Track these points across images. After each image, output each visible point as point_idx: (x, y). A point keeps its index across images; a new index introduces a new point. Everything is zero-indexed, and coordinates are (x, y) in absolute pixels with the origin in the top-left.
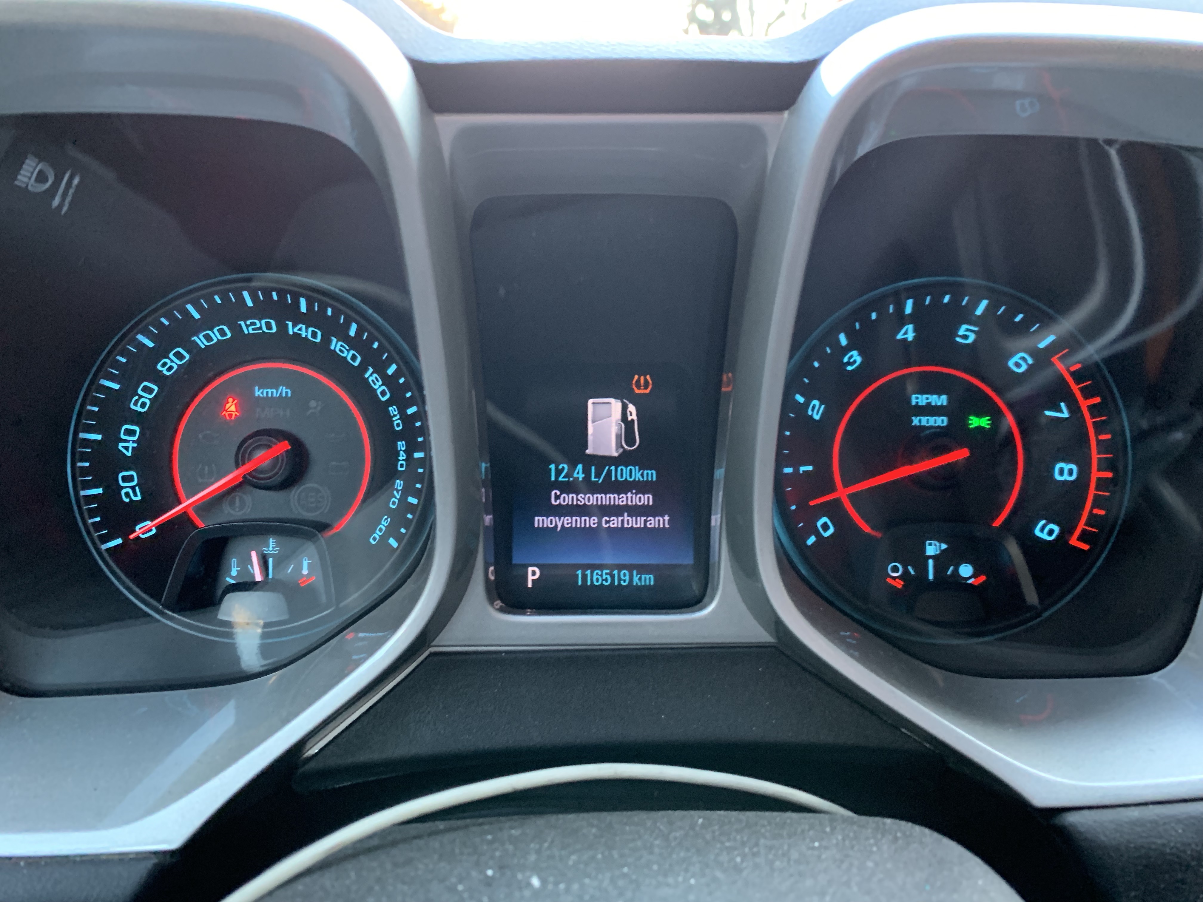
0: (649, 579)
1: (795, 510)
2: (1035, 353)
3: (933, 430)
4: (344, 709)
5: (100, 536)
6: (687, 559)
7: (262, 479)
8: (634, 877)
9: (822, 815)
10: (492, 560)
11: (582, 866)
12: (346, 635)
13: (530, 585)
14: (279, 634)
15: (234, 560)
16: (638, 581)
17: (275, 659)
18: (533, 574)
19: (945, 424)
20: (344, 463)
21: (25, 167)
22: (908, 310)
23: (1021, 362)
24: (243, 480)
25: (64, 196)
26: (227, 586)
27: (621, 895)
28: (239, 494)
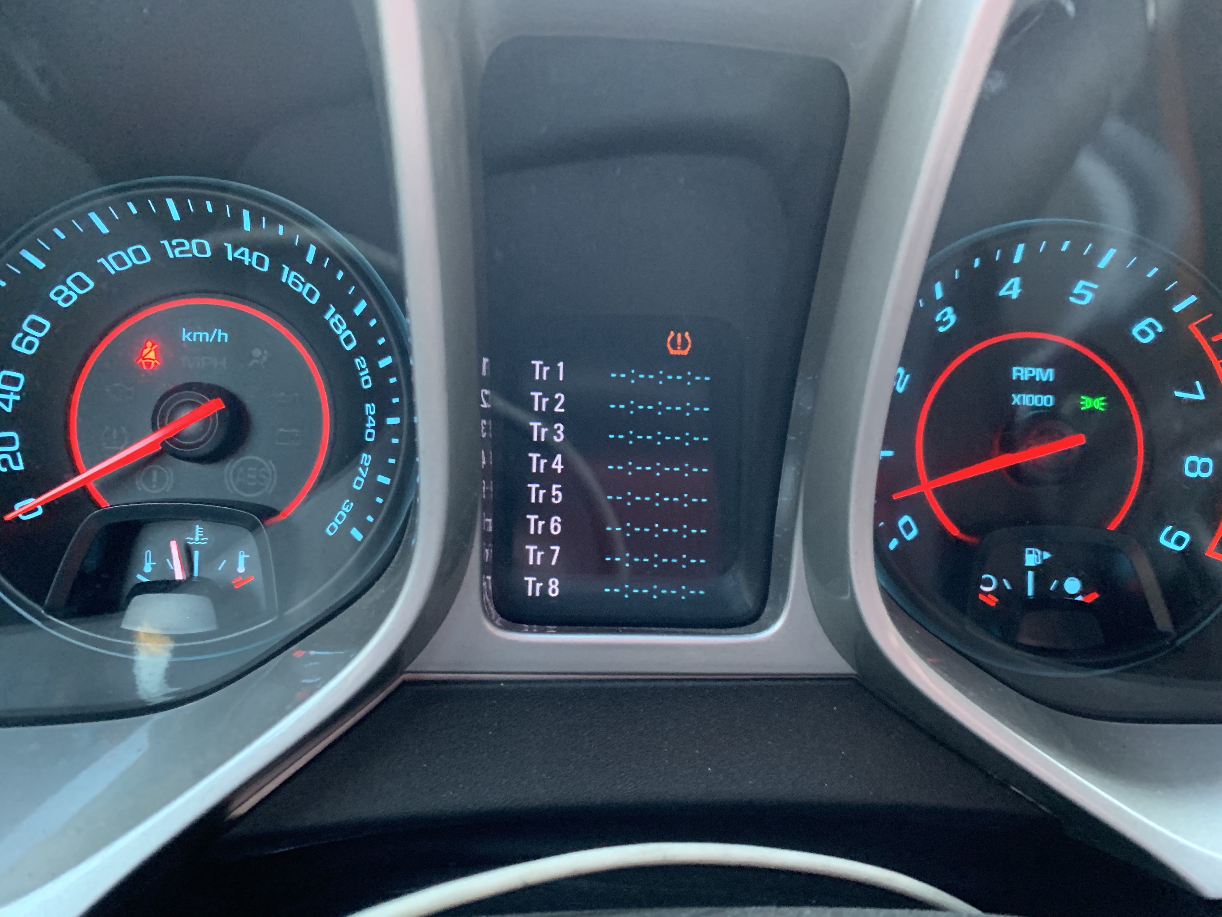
2: (1167, 319)
3: (1036, 412)
7: (189, 447)
9: (943, 912)
15: (148, 553)
19: (1051, 404)
20: (295, 430)
22: (1018, 258)
23: (1148, 329)
24: (162, 448)
26: (136, 586)
28: (159, 467)
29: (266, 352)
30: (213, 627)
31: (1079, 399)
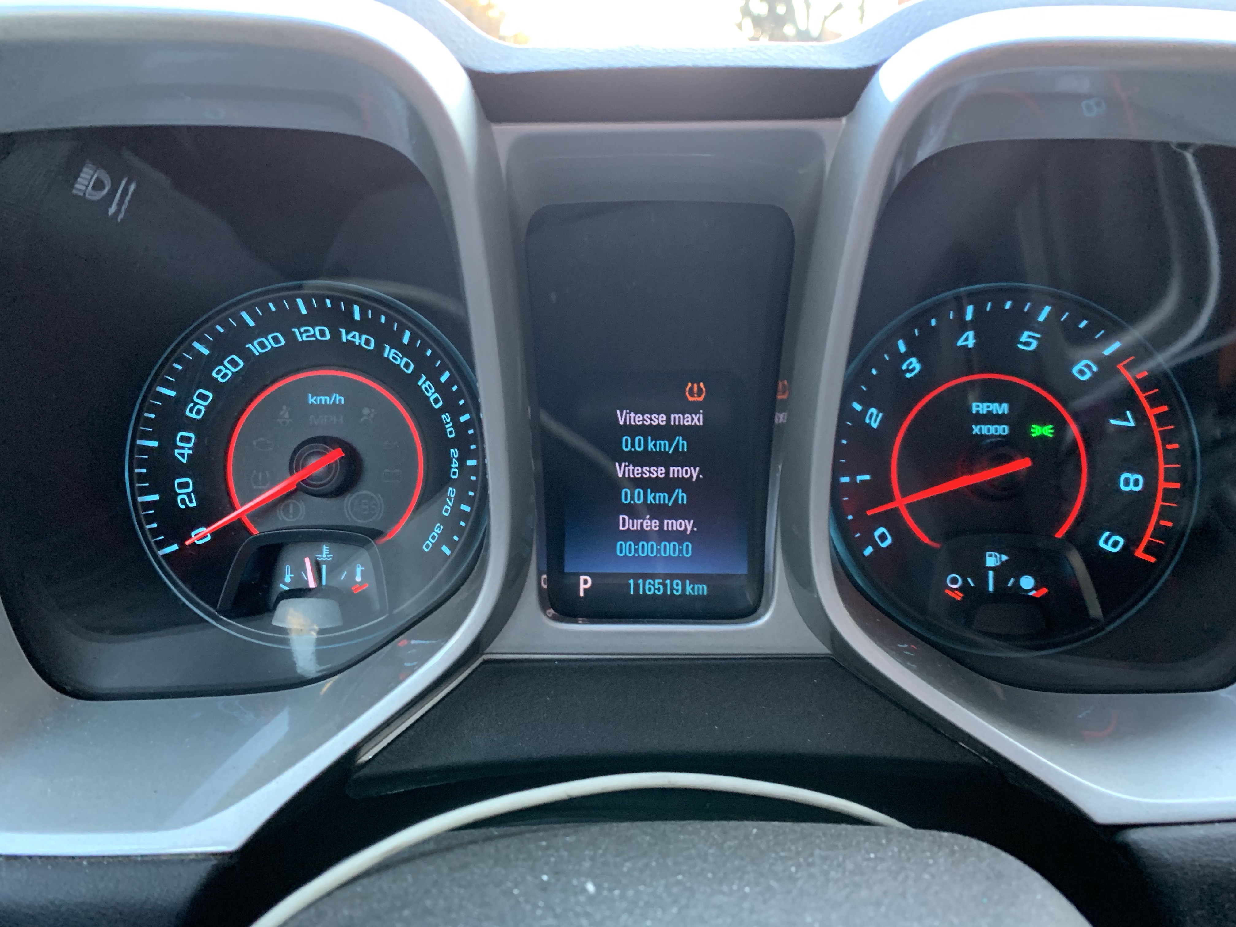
0: (702, 589)
1: (852, 520)
2: (1101, 362)
3: (994, 440)
4: (398, 715)
5: (156, 542)
6: (742, 569)
7: (317, 486)
8: (688, 884)
9: (878, 827)
10: (545, 568)
11: (636, 873)
12: (399, 641)
13: (582, 594)
14: (333, 640)
15: (288, 567)
16: (691, 591)
17: (329, 666)
18: (585, 583)
19: (1006, 433)
20: (397, 471)
21: (82, 175)
22: (969, 316)
23: (1085, 370)
24: (297, 487)
25: (120, 204)
26: (281, 593)
27: (675, 902)
28: (294, 501)
29: (373, 410)
30: (340, 623)
31: (1030, 428)
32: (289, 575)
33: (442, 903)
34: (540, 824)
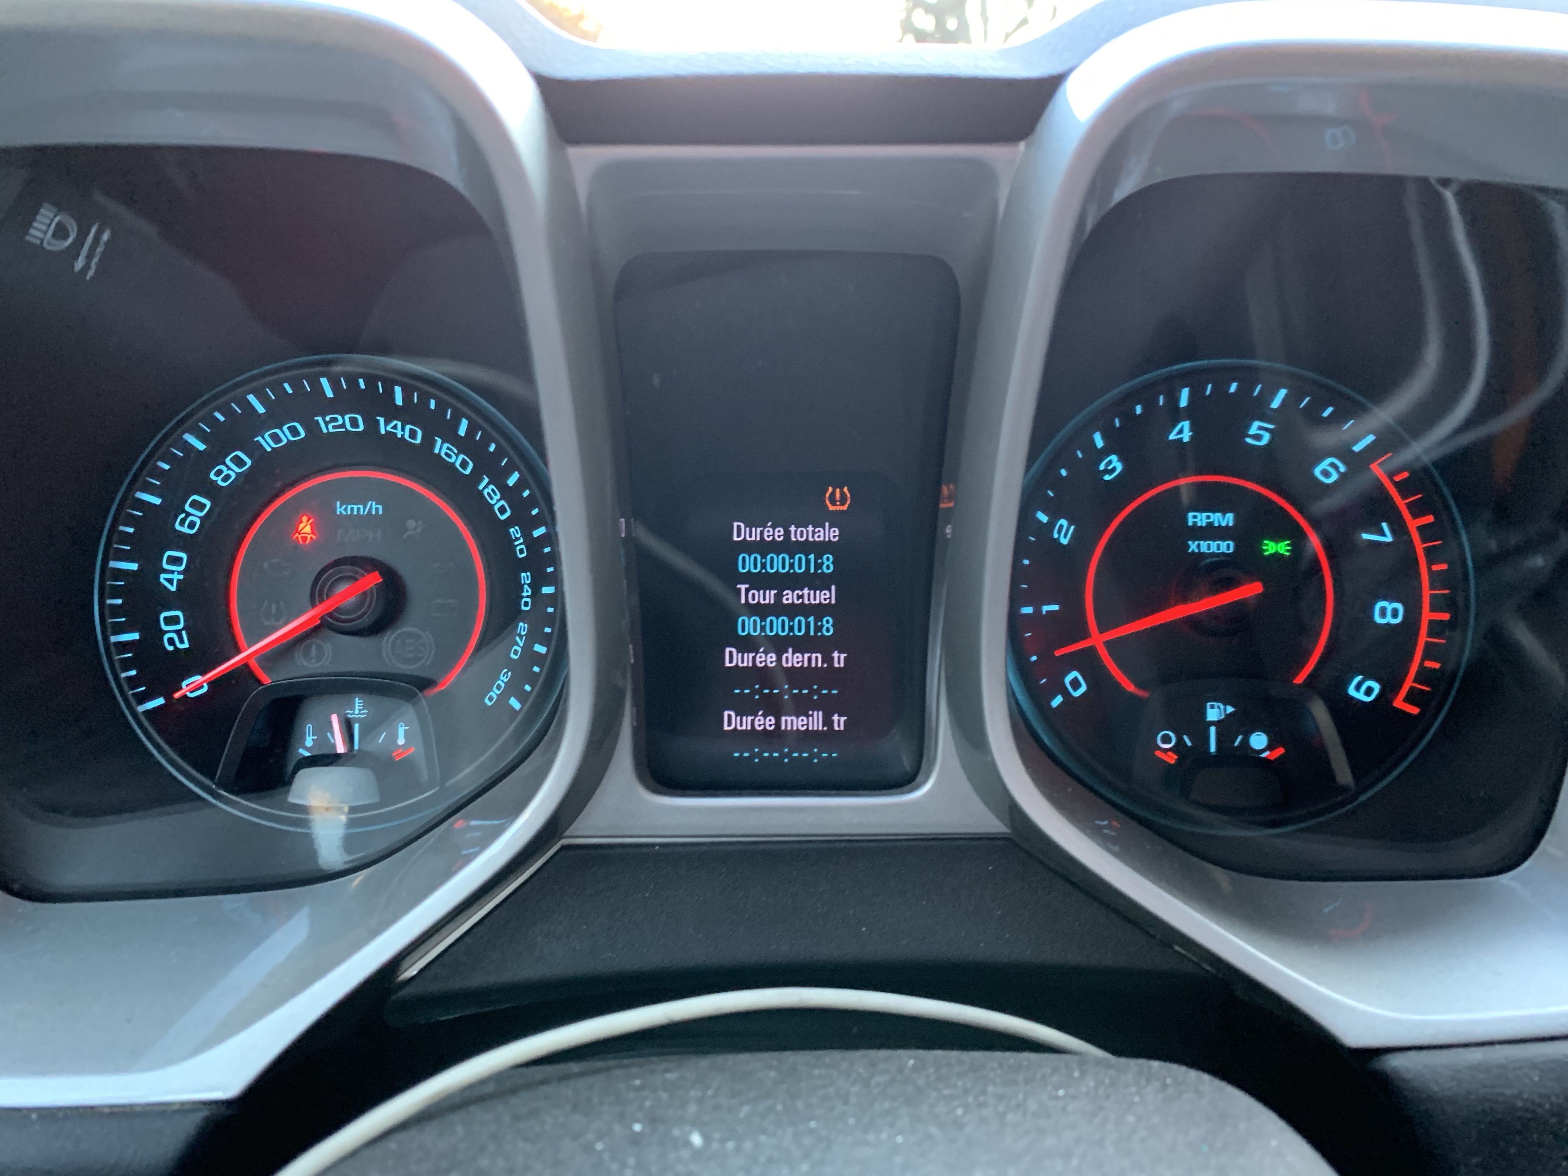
1: (1036, 662)
2: (1349, 458)
3: (1215, 559)
4: (450, 917)
5: (135, 694)
7: (346, 621)
8: (824, 1134)
9: (1070, 1056)
11: (756, 1120)
12: (453, 823)
14: (367, 822)
15: (309, 727)
17: (362, 855)
19: (1231, 550)
20: (451, 601)
21: (39, 218)
22: (1184, 402)
23: (1330, 469)
24: (321, 622)
25: (90, 257)
26: (300, 760)
27: (806, 1156)
28: (318, 641)
29: (420, 523)
30: (376, 799)
31: (1261, 544)
32: (311, 737)
33: (501, 1162)
34: (632, 1057)
